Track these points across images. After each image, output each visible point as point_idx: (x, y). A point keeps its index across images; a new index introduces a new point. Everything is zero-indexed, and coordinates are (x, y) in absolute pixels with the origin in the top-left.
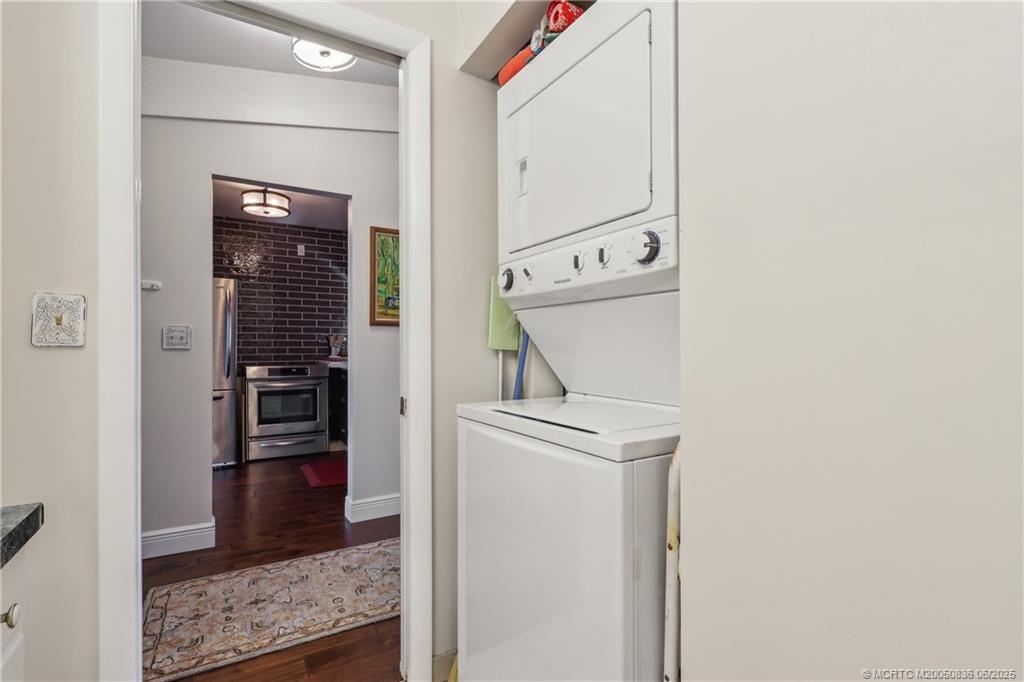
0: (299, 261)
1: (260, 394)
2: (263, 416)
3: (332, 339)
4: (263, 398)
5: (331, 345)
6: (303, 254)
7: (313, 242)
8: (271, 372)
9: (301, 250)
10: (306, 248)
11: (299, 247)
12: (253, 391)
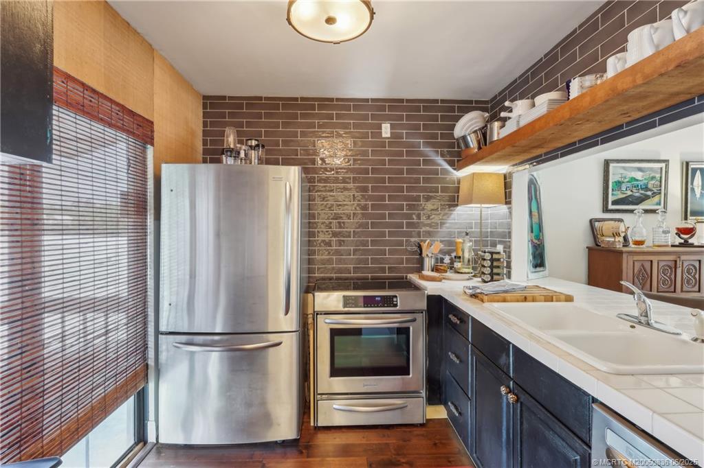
0: (383, 144)
1: (335, 333)
2: (337, 365)
3: (424, 246)
4: (336, 338)
5: (424, 255)
6: (389, 135)
7: (401, 117)
8: (347, 301)
9: (386, 130)
10: (392, 127)
11: (383, 125)
12: (324, 328)
